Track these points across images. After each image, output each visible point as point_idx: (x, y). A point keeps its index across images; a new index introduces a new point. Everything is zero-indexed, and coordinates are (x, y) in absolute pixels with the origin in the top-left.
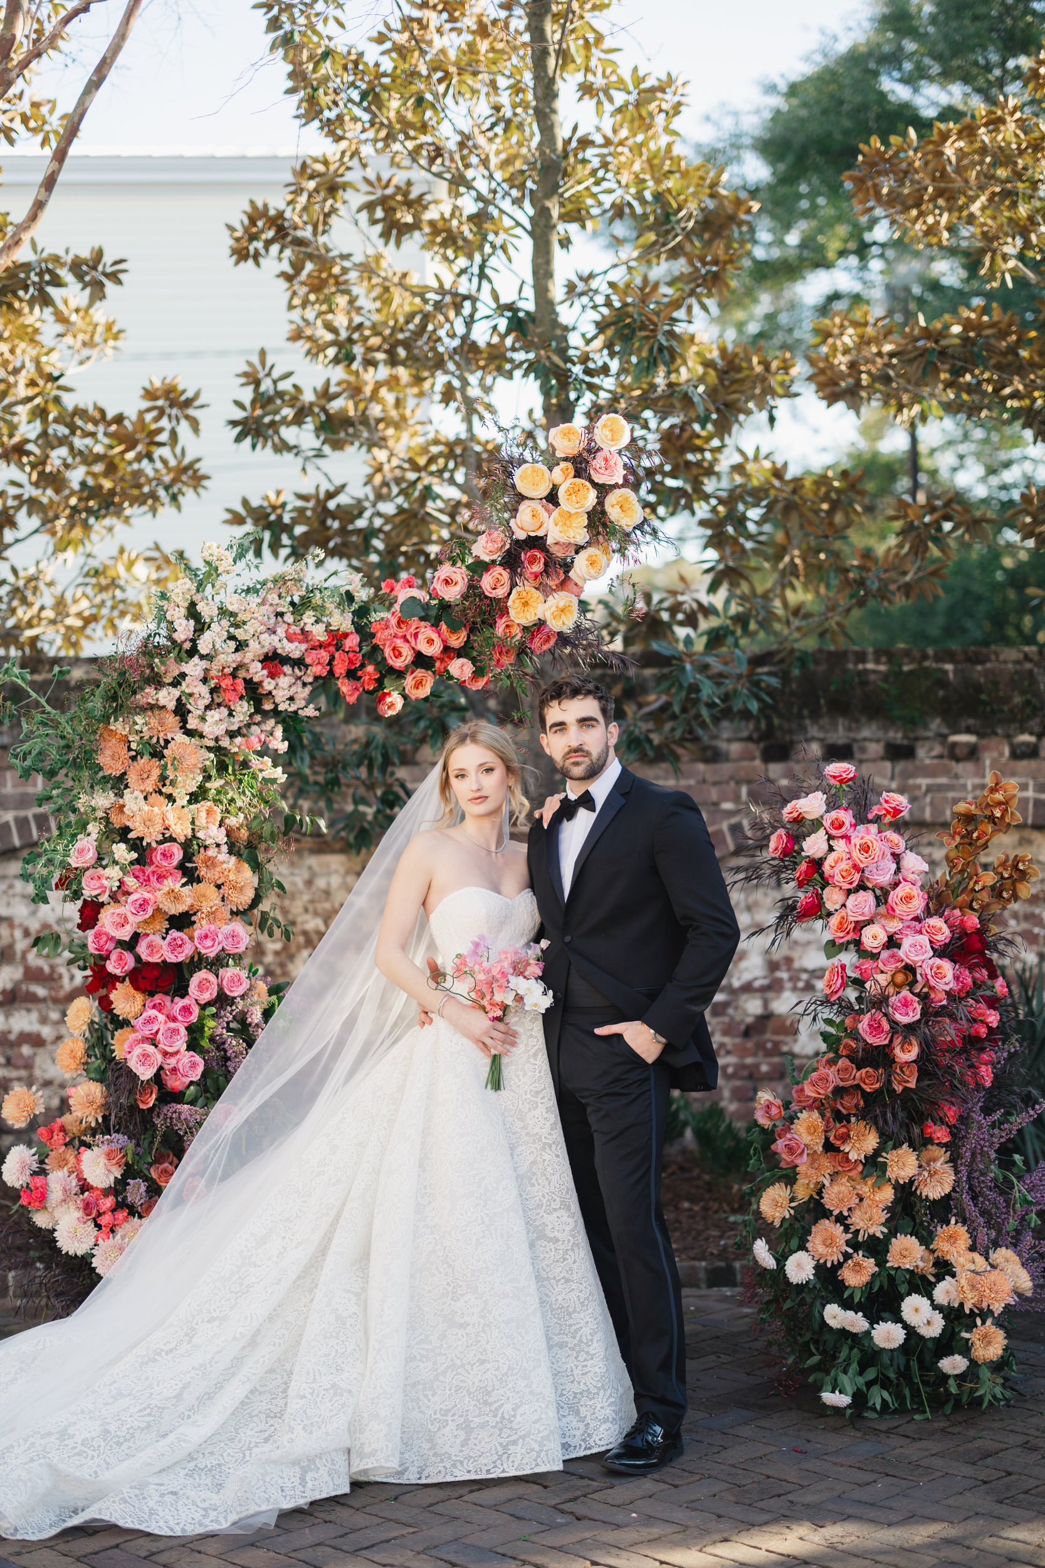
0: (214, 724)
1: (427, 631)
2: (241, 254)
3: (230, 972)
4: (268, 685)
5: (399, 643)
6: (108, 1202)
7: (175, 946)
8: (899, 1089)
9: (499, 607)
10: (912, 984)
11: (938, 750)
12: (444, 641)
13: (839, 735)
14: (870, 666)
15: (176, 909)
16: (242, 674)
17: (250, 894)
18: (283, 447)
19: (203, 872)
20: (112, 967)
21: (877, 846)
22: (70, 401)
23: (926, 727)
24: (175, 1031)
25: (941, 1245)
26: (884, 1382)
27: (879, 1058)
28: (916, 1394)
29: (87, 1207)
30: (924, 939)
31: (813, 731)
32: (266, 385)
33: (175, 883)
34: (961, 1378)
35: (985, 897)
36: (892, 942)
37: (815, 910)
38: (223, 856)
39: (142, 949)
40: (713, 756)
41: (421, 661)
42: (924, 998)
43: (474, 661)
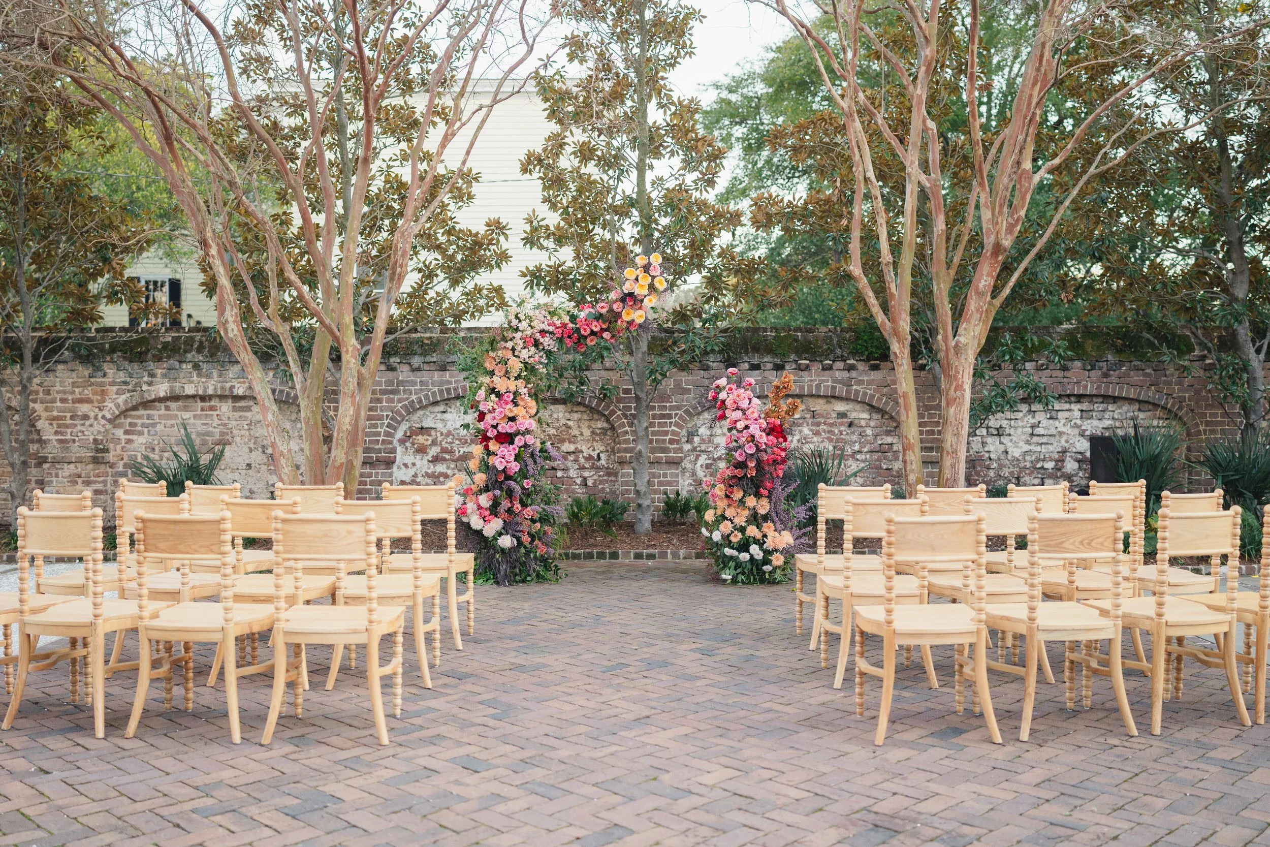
0: (525, 354)
1: (595, 323)
2: (525, 170)
3: (527, 436)
4: (542, 340)
5: (586, 327)
6: (488, 512)
7: (510, 427)
8: (749, 476)
9: (618, 315)
10: (753, 441)
11: (794, 366)
12: (601, 327)
13: (756, 361)
14: (768, 334)
15: (510, 415)
16: (533, 337)
17: (535, 411)
18: (541, 247)
19: (520, 403)
20: (489, 434)
21: (743, 396)
22: (458, 227)
23: (789, 358)
24: (511, 455)
25: (765, 529)
26: (743, 573)
27: (741, 465)
28: (755, 579)
29: (480, 514)
30: (758, 427)
31: (746, 359)
32: (535, 223)
33: (510, 406)
34: (770, 572)
35: (783, 414)
36: (747, 427)
37: (723, 417)
38: (527, 397)
39: (499, 428)
40: (707, 368)
41: (593, 333)
42: (757, 446)
43: (611, 333)
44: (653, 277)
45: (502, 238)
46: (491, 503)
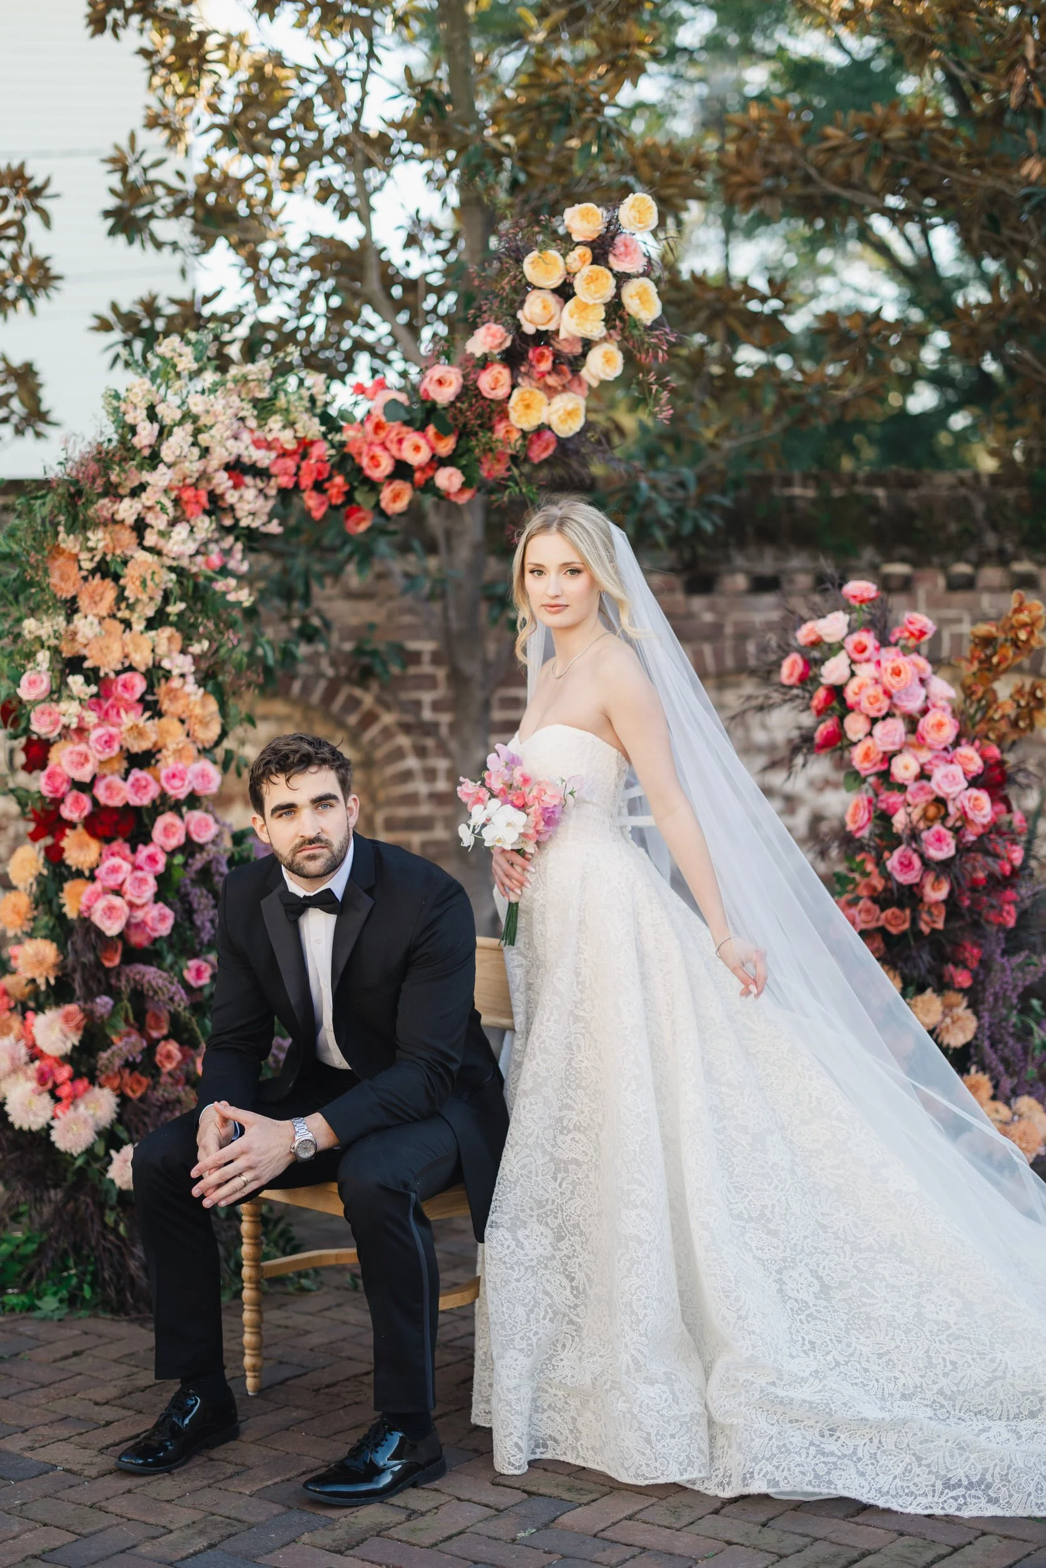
0: (177, 542)
1: (413, 438)
2: (98, 23)
4: (231, 497)
5: (378, 451)
6: (65, 1072)
7: (138, 787)
8: (926, 929)
9: (499, 410)
10: (945, 817)
12: (433, 449)
13: (767, 566)
14: (797, 491)
15: (137, 746)
16: (203, 484)
17: (215, 730)
19: (165, 705)
20: (68, 812)
21: (900, 670)
23: (858, 556)
24: (143, 881)
27: (910, 897)
29: (41, 1077)
30: (956, 770)
31: (739, 561)
33: (135, 716)
35: (1004, 727)
36: (924, 775)
37: (836, 740)
38: (191, 687)
39: (100, 792)
41: (402, 470)
42: (958, 832)
43: (464, 469)
44: (622, 278)
45: (32, 221)
46: (75, 1039)
